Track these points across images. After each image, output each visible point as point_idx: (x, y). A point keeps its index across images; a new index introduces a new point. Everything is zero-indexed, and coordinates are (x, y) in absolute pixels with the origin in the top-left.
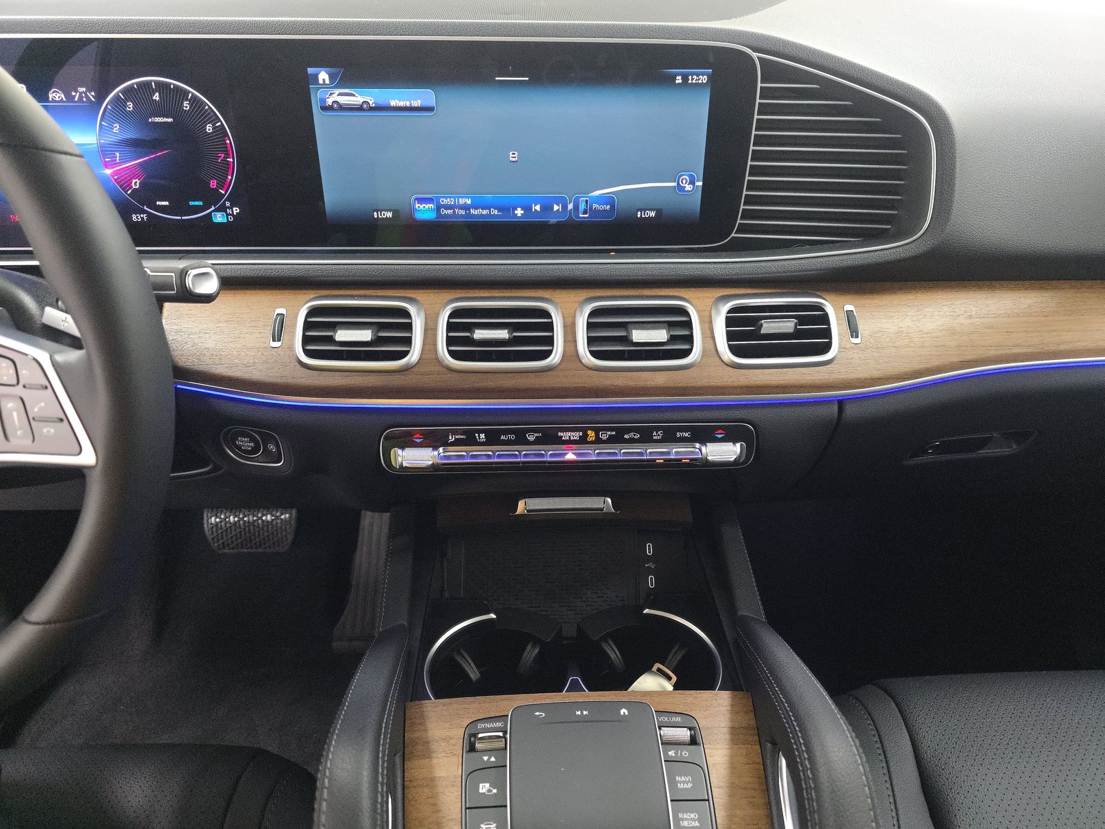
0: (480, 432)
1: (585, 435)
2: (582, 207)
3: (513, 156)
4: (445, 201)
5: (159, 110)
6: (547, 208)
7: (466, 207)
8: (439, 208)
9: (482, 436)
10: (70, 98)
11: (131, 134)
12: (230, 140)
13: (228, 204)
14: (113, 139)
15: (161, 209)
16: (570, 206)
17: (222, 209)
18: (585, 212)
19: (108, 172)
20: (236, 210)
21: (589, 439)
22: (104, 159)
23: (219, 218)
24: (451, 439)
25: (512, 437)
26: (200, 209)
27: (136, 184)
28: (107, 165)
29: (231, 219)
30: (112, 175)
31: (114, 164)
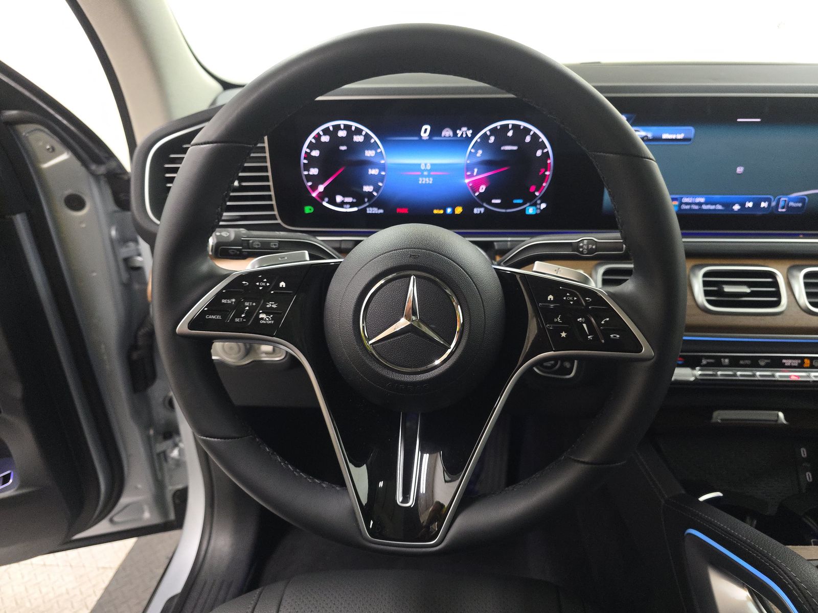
0: (725, 357)
1: (803, 362)
2: (781, 204)
3: (740, 170)
4: (685, 200)
5: (510, 142)
6: (757, 204)
7: (700, 204)
8: (681, 203)
9: (727, 361)
10: (455, 134)
11: (487, 158)
12: (551, 161)
13: (539, 202)
14: (474, 160)
15: (496, 205)
16: (773, 204)
17: (535, 204)
18: (783, 208)
19: (467, 181)
20: (543, 206)
21: (805, 365)
22: (466, 172)
23: (531, 211)
24: (704, 362)
25: (748, 362)
26: (520, 205)
27: (482, 189)
28: (468, 177)
29: (538, 212)
30: (469, 183)
31: (472, 176)
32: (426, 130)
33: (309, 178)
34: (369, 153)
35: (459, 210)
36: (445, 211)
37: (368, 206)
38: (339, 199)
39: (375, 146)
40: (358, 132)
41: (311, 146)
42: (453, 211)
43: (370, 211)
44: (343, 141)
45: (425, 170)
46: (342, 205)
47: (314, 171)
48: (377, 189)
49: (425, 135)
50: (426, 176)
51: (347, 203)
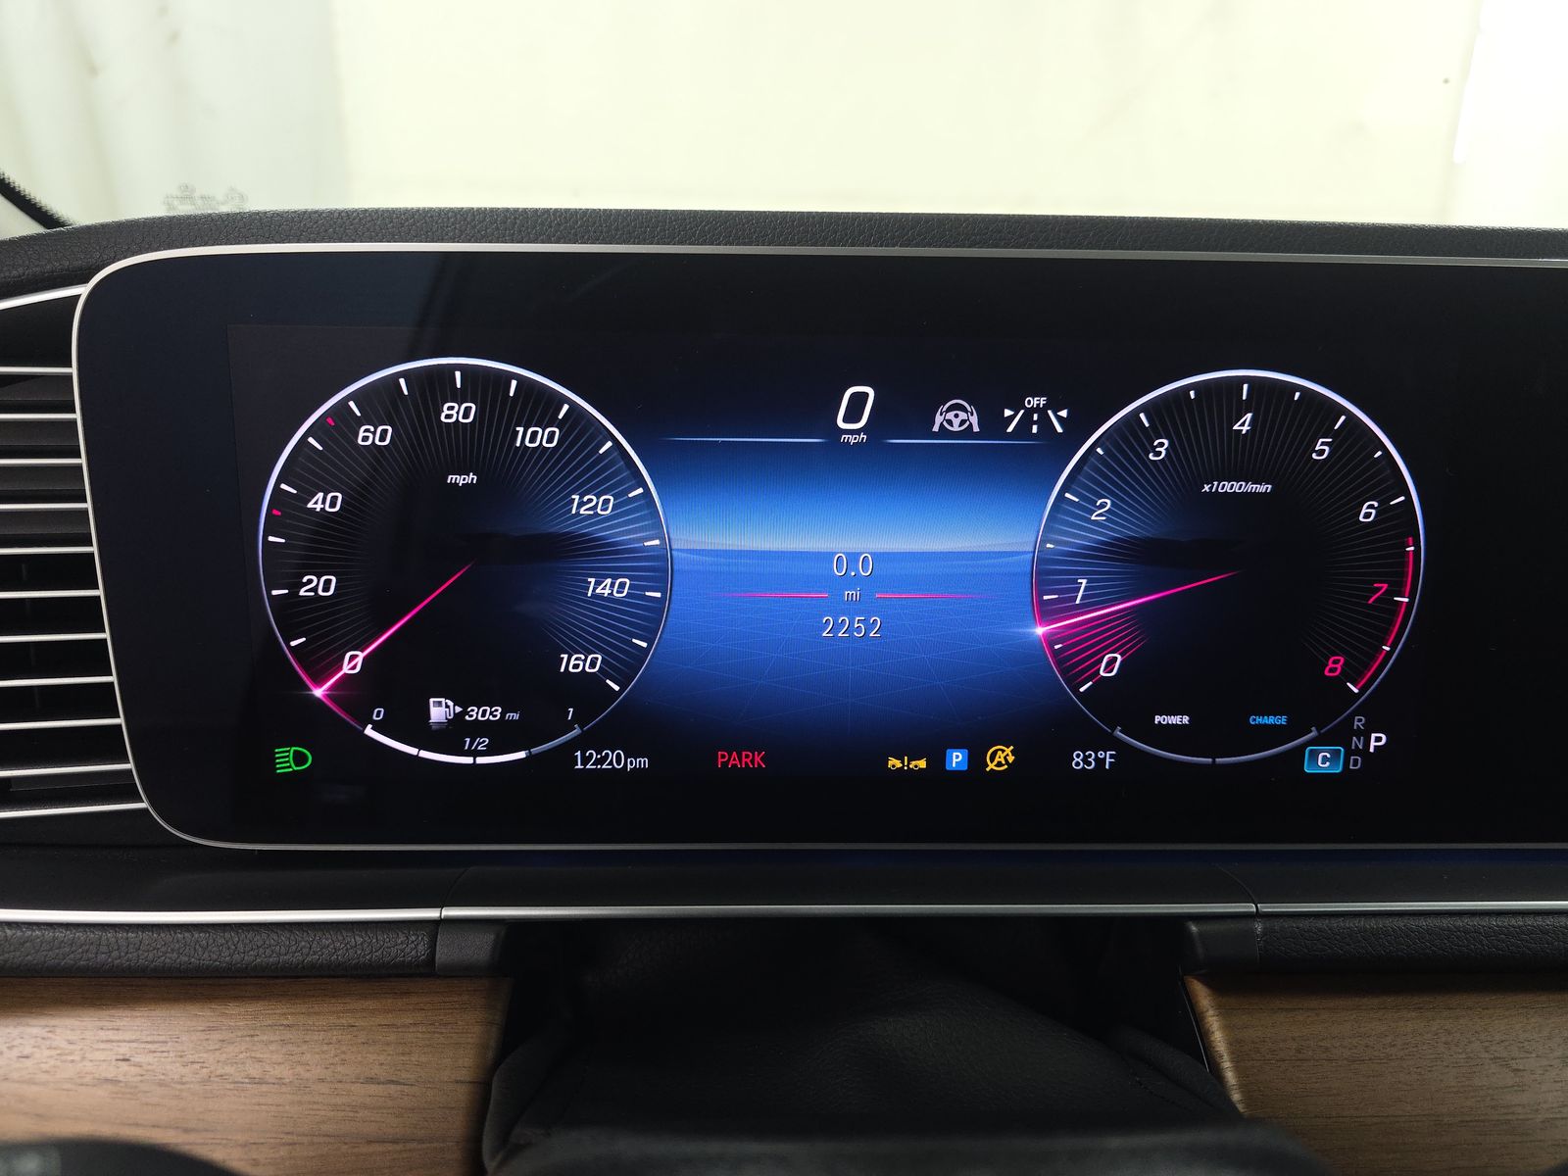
5: (1241, 460)
10: (994, 424)
12: (1418, 548)
13: (1360, 722)
14: (1076, 539)
17: (1339, 735)
19: (1043, 630)
20: (1377, 740)
22: (1040, 595)
23: (1323, 762)
26: (1274, 735)
27: (1111, 665)
28: (1045, 613)
29: (1357, 764)
30: (1050, 639)
31: (1065, 608)
32: (859, 400)
33: (294, 614)
34: (590, 506)
35: (1001, 757)
36: (938, 760)
37: (581, 743)
38: (439, 711)
39: (614, 475)
40: (538, 407)
41: (306, 472)
42: (976, 760)
43: (586, 761)
44: (462, 445)
45: (847, 581)
46: (451, 736)
47: (318, 585)
48: (623, 664)
49: (851, 429)
50: (851, 609)
51: (479, 729)
